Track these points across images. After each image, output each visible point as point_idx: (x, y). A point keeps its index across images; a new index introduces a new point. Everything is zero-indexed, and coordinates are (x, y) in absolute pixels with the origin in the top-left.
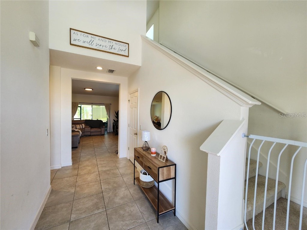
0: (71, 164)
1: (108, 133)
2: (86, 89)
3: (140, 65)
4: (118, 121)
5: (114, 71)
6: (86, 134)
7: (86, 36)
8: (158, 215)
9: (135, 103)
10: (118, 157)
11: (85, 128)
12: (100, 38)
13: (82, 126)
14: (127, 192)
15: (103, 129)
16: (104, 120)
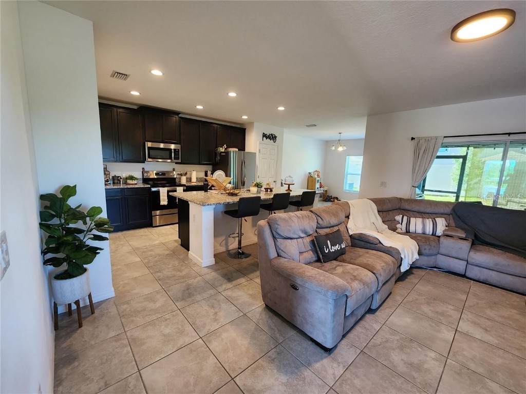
6: (443, 261)
11: (445, 239)
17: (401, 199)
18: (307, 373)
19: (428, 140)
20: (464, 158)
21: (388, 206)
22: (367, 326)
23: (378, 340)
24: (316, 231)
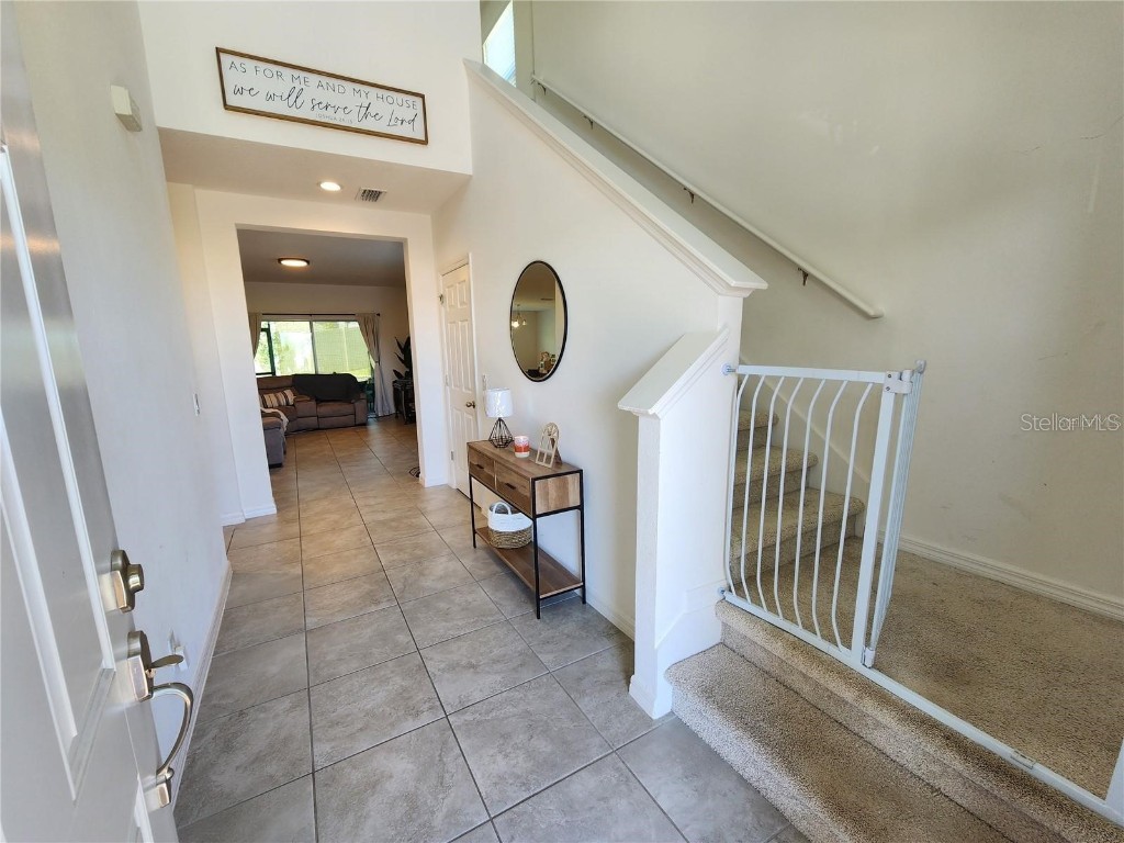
0: (274, 511)
1: (377, 417)
2: (284, 262)
3: (469, 171)
4: (410, 374)
5: (381, 196)
6: (304, 422)
7: (275, 75)
8: (538, 600)
9: (462, 303)
10: (420, 486)
11: (297, 405)
12: (325, 80)
13: (286, 397)
14: (454, 565)
15: (360, 406)
16: (362, 375)
20: (267, 331)
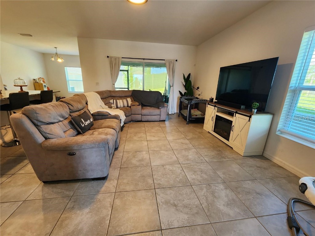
6: (134, 117)
11: (132, 107)
13: (127, 102)
15: (164, 110)
17: (110, 91)
18: (100, 196)
19: (116, 58)
20: (127, 71)
21: (105, 95)
22: (117, 157)
23: (124, 159)
24: (70, 115)
